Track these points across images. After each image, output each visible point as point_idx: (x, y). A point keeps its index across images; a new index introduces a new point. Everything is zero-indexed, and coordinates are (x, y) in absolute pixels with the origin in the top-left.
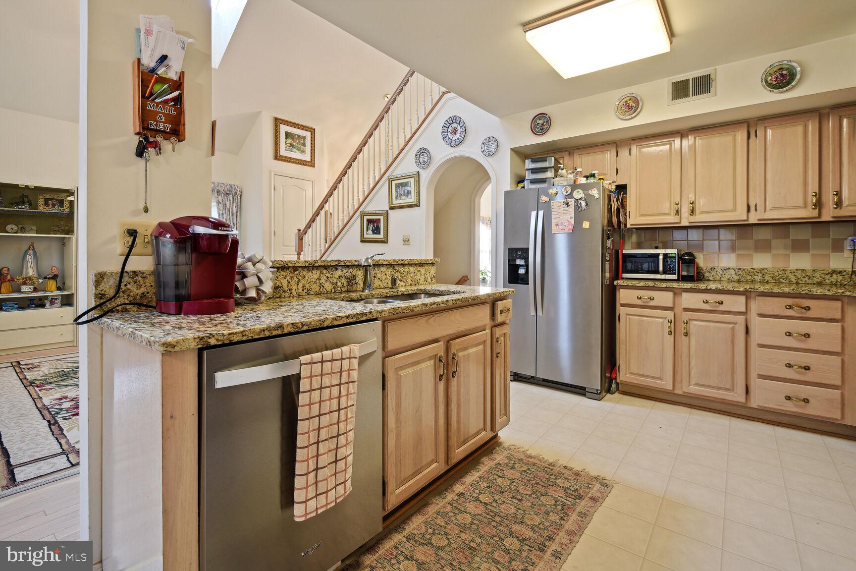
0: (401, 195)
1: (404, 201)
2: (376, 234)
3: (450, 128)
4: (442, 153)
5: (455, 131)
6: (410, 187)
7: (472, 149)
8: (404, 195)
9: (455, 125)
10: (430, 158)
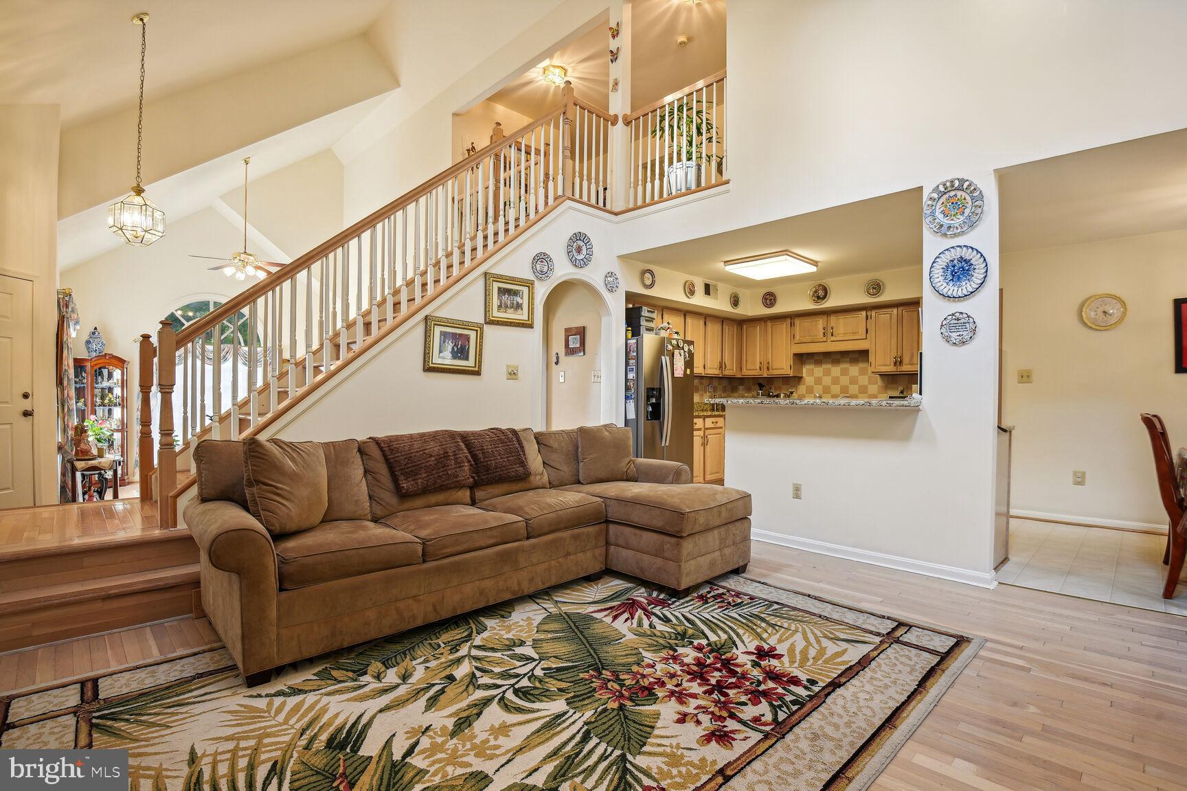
0: (507, 307)
1: (511, 315)
2: (460, 358)
3: (575, 244)
4: (563, 270)
5: (579, 250)
6: (522, 298)
7: (594, 275)
8: (512, 307)
9: (581, 243)
10: (550, 269)
